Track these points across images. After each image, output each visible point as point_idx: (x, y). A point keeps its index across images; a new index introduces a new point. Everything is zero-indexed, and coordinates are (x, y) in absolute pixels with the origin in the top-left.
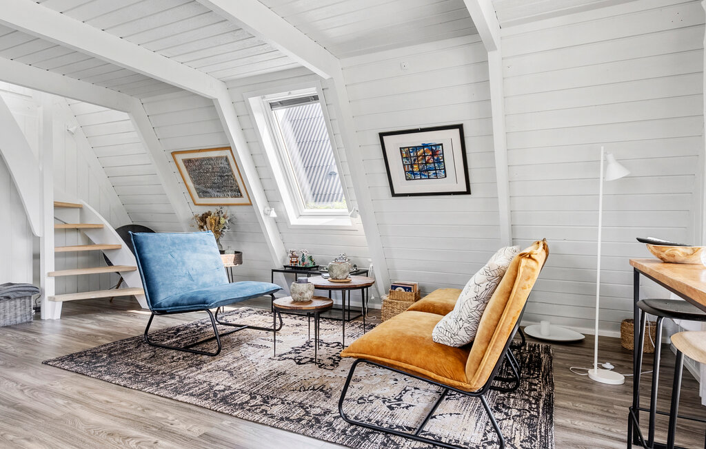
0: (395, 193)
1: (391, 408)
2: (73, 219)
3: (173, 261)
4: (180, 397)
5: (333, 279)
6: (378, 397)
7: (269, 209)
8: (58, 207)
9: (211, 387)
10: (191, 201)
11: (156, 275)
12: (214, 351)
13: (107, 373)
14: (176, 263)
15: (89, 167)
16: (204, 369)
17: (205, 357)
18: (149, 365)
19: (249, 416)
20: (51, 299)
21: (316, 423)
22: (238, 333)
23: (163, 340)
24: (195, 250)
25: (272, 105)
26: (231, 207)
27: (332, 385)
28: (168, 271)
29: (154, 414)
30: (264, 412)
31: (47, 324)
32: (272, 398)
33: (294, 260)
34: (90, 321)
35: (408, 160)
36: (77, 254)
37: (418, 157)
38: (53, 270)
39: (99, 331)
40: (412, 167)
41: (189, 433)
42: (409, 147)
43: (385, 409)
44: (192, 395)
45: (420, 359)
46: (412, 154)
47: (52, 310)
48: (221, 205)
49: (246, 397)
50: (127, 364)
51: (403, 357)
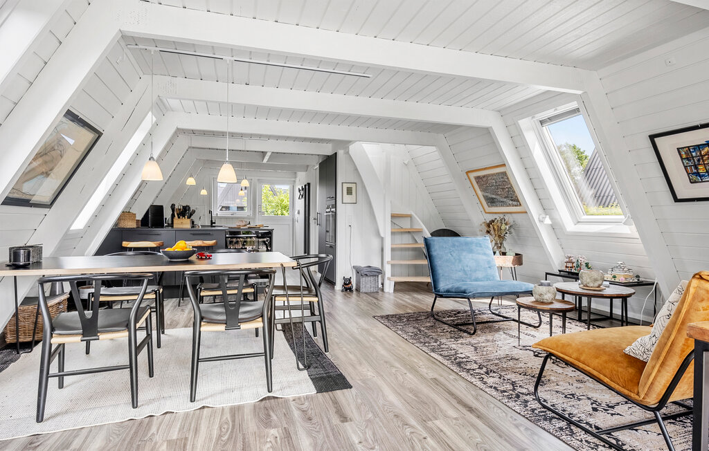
0: (679, 198)
1: (595, 410)
2: (406, 224)
3: (452, 258)
4: (432, 354)
5: (584, 286)
6: (589, 399)
7: (544, 216)
8: (393, 216)
9: (456, 353)
10: (482, 210)
11: (438, 268)
12: (472, 332)
13: (401, 330)
14: (454, 261)
15: (417, 187)
16: (459, 342)
17: (465, 334)
18: (426, 331)
19: (469, 378)
20: (389, 279)
21: (516, 397)
22: (502, 323)
23: (444, 317)
24: (471, 251)
25: (542, 122)
26: (513, 215)
27: (552, 378)
28: (448, 266)
29: (413, 359)
30: (482, 379)
31: (387, 295)
32: (494, 372)
33: (569, 265)
34: (408, 297)
35: (689, 160)
36: (408, 249)
37: (702, 156)
38: (390, 260)
39: (410, 304)
40: (696, 168)
41: (426, 375)
42: (688, 147)
43: (589, 408)
44: (441, 355)
45: (598, 363)
46: (694, 154)
47: (389, 287)
48: (504, 213)
49: (475, 366)
50: (414, 328)
51: (582, 359)
